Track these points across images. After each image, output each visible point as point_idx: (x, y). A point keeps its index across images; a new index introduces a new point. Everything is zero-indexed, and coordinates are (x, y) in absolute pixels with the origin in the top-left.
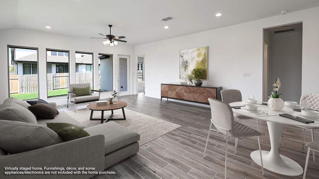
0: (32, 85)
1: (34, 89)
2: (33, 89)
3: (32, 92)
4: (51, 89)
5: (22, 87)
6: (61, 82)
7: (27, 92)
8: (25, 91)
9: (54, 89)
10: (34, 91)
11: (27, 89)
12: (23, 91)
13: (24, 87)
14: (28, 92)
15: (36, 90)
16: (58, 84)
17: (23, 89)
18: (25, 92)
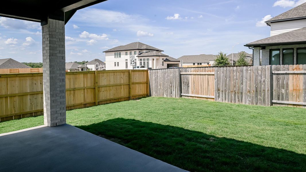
0: (232, 88)
1: (235, 96)
2: (233, 96)
3: (231, 102)
4: (267, 100)
5: (219, 90)
6: (291, 88)
7: (225, 100)
8: (222, 97)
9: (275, 103)
10: (235, 100)
11: (225, 94)
12: (219, 97)
13: (221, 90)
14: (227, 100)
15: (238, 98)
16: (283, 91)
17: (219, 93)
18: (222, 100)
